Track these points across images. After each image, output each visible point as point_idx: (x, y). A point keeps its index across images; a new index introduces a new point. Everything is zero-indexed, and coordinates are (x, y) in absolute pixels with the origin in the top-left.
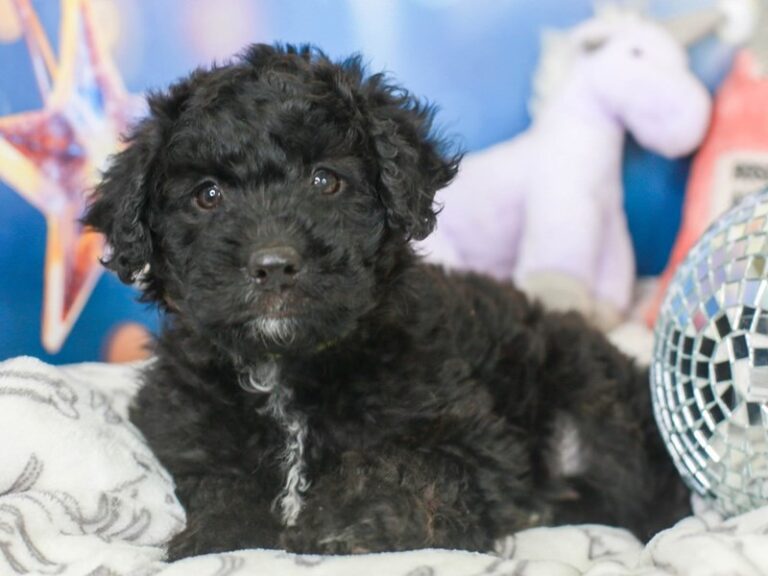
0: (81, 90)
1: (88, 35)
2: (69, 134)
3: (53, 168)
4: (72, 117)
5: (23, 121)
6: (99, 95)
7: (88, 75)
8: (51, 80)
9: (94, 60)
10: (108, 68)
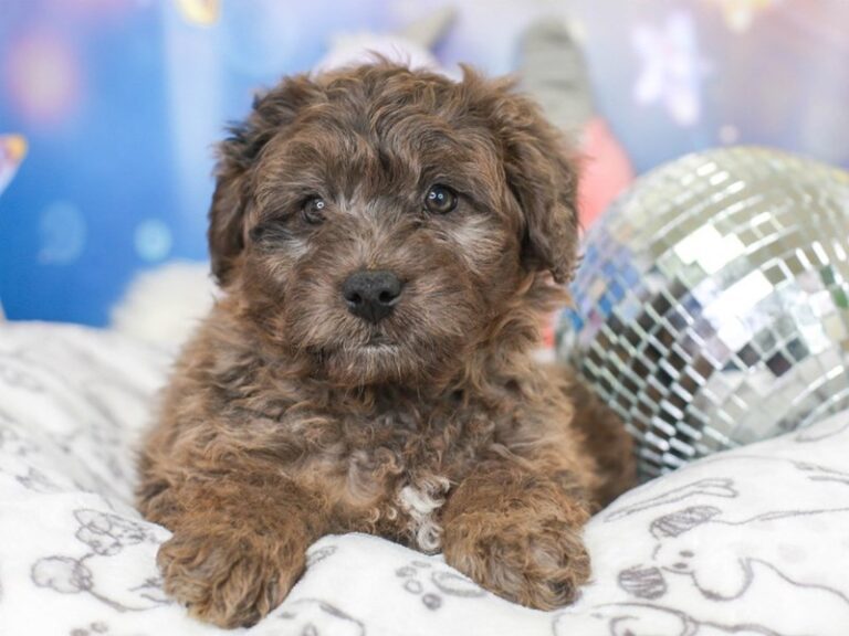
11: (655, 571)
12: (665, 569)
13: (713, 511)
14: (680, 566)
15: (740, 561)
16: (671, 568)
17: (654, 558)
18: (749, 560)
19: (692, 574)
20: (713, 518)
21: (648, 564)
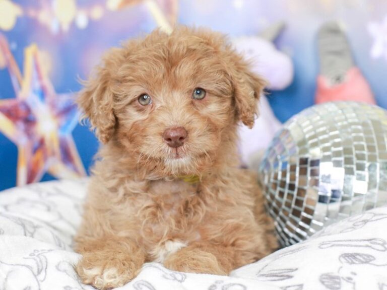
0: (34, 91)
1: (37, 67)
2: (28, 110)
3: (21, 125)
4: (30, 102)
5: (7, 103)
7: (37, 85)
8: (20, 86)
9: (40, 78)
10: (47, 82)
11: (338, 278)
12: (343, 278)
13: (372, 258)
14: (349, 279)
15: (379, 284)
16: (345, 278)
17: (338, 272)
18: (383, 284)
19: (354, 284)
20: (371, 262)
21: (336, 274)
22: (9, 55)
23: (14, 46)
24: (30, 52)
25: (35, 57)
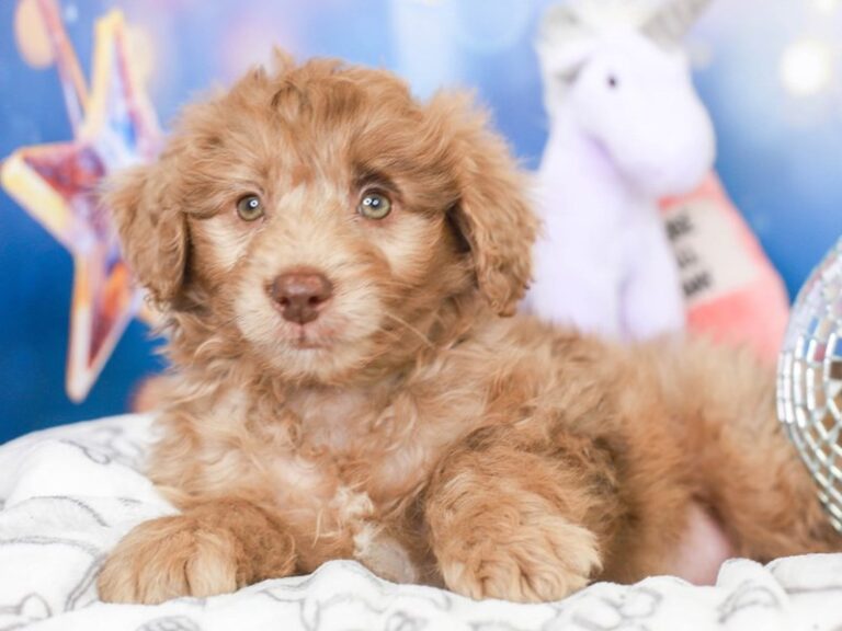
0: (113, 124)
1: (121, 66)
2: (99, 169)
3: (82, 205)
4: (102, 151)
5: (52, 153)
6: (132, 130)
7: (121, 109)
8: (82, 111)
9: (127, 92)
10: (142, 102)
22: (60, 36)
23: (72, 13)
24: (107, 28)
25: (118, 41)
